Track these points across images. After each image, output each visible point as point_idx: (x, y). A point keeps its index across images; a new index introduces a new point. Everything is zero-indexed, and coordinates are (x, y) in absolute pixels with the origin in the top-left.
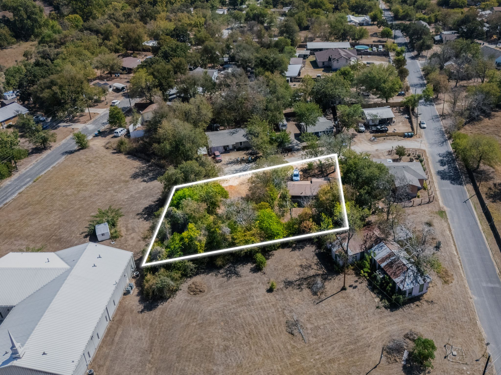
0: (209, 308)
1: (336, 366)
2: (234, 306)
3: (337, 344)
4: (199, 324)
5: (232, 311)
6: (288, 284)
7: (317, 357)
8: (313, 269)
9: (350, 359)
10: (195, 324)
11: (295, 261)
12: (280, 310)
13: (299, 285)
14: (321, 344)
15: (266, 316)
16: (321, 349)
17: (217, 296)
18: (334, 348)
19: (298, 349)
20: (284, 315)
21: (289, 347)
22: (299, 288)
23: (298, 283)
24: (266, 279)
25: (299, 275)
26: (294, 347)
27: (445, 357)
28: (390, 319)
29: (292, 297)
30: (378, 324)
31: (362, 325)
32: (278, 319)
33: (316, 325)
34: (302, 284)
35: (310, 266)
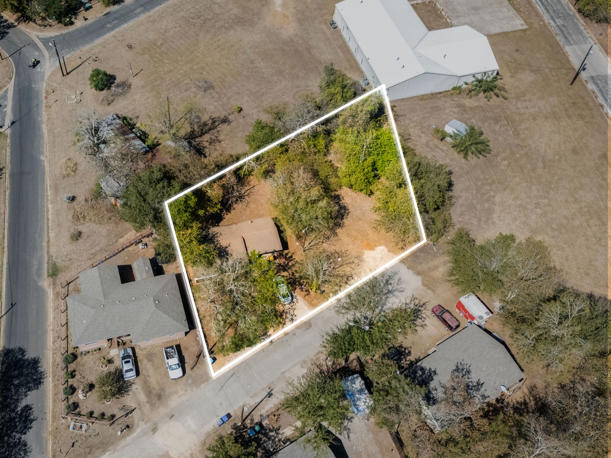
0: (283, 84)
1: (166, 69)
2: (263, 90)
3: (168, 83)
4: (283, 72)
5: (263, 87)
6: (225, 121)
7: (181, 71)
8: (207, 141)
9: (156, 75)
10: (287, 71)
11: (227, 145)
12: (223, 96)
13: (215, 122)
14: (181, 80)
15: (233, 88)
16: (180, 77)
17: (284, 95)
18: (170, 80)
19: (197, 73)
20: (218, 93)
21: (205, 73)
22: (213, 119)
23: (217, 124)
24: (248, 120)
25: (218, 131)
26: (201, 74)
27: (82, 93)
28: (126, 111)
29: (216, 109)
30: (136, 104)
31: (149, 100)
32: (221, 89)
33: (188, 92)
34: (212, 123)
35: (210, 143)
